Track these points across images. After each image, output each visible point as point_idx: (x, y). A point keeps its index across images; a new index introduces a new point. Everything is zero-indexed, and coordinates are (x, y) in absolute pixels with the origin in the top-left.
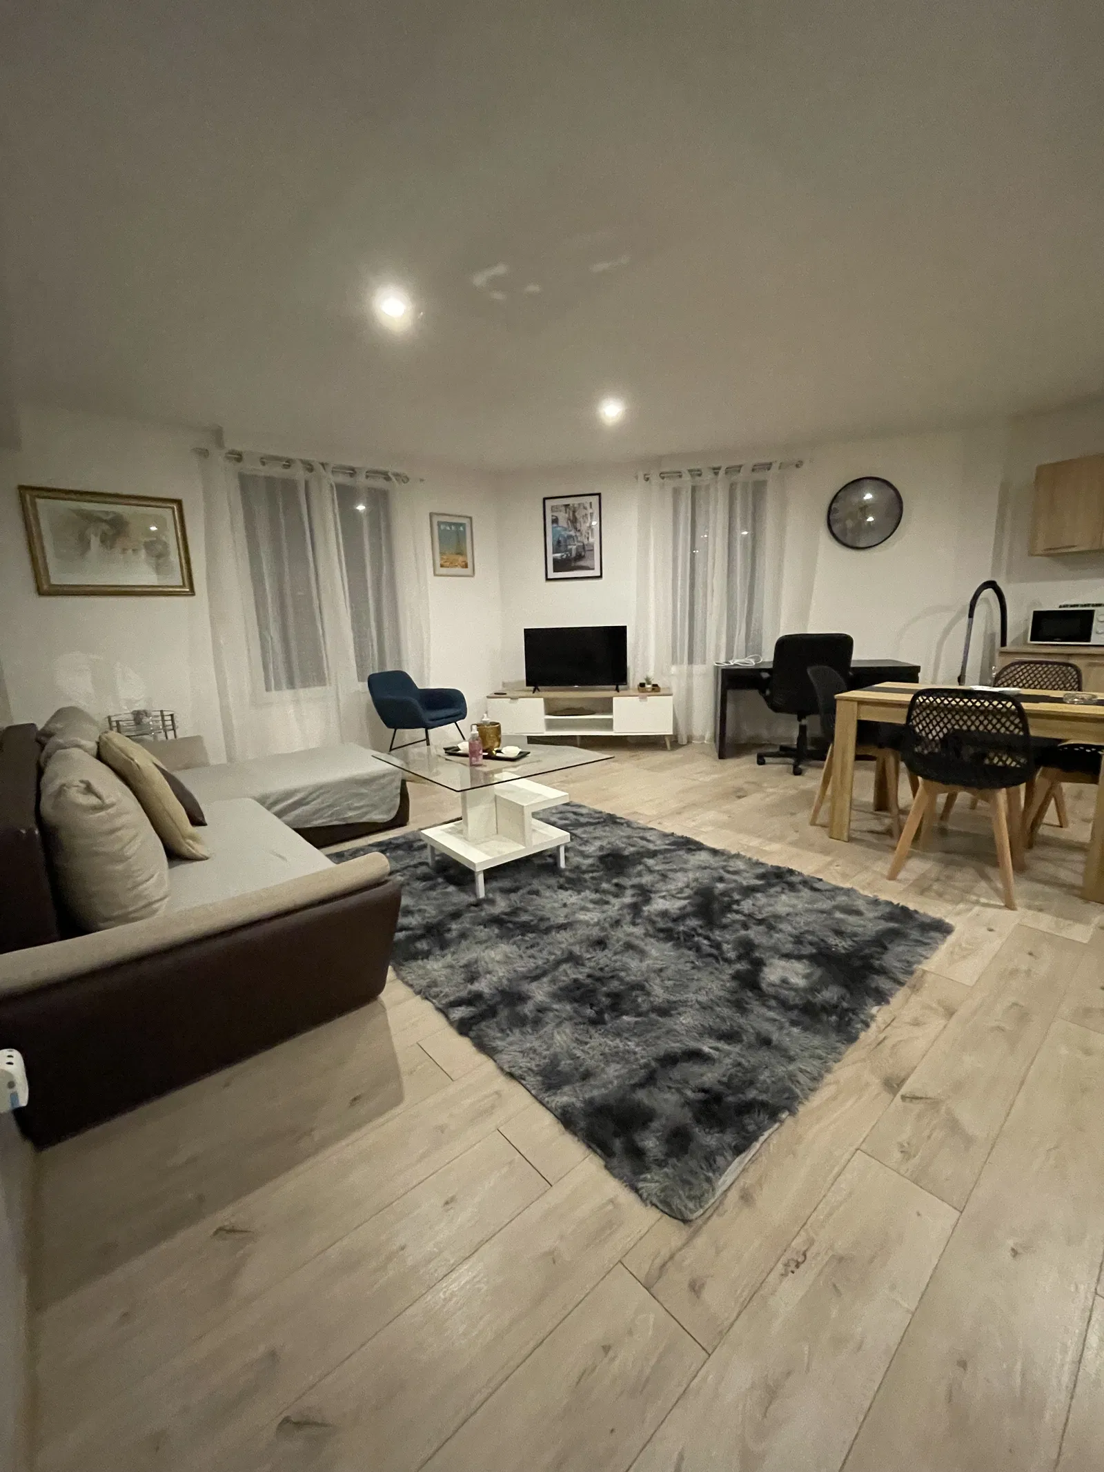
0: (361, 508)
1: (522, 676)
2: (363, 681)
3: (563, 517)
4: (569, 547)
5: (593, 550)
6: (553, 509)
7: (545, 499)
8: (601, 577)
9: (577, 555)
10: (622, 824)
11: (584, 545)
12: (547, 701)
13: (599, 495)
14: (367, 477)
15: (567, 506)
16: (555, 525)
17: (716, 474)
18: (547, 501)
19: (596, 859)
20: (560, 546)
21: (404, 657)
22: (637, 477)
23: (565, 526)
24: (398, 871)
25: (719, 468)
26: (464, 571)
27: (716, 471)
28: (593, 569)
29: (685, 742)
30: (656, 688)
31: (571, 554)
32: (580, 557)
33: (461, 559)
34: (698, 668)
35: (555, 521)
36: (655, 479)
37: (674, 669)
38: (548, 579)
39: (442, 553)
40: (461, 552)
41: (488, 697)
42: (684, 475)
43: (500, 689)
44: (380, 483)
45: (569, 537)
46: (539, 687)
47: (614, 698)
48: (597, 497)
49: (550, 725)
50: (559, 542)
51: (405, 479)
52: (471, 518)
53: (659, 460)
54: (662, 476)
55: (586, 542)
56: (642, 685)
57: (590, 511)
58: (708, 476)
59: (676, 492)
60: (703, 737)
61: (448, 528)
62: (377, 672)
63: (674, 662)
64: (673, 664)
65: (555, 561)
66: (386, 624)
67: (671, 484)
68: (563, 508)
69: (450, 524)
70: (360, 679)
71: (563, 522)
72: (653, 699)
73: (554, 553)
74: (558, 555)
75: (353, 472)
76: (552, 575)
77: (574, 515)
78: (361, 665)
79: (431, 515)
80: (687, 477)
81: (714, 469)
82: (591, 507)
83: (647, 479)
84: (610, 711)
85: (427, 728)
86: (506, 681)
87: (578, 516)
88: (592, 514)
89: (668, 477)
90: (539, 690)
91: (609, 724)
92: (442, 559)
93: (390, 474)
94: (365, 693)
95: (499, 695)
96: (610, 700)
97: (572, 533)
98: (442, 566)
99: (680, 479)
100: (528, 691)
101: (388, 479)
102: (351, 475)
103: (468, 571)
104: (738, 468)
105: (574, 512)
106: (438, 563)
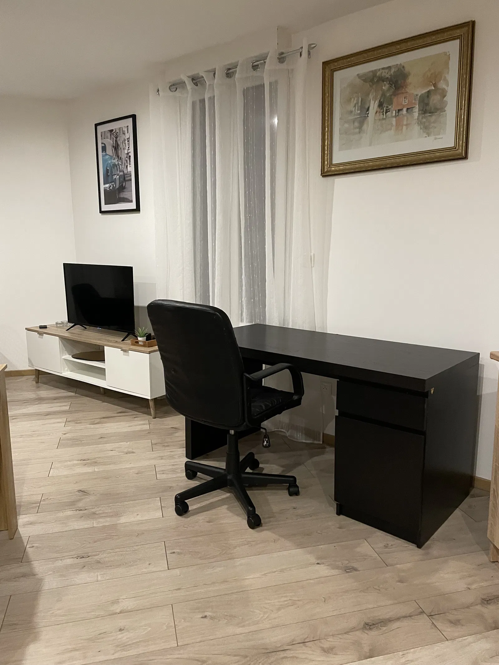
3: (109, 144)
4: (115, 177)
5: (131, 180)
6: (103, 135)
7: (96, 125)
8: (138, 210)
9: (120, 187)
11: (124, 175)
13: (134, 116)
15: (111, 131)
16: (104, 153)
18: (98, 128)
20: (108, 176)
23: (111, 154)
28: (131, 201)
31: (116, 185)
32: (122, 188)
35: (104, 149)
38: (101, 212)
45: (115, 165)
47: (104, 346)
48: (132, 119)
50: (107, 171)
55: (125, 171)
65: (106, 193)
68: (109, 134)
71: (109, 149)
73: (104, 184)
74: (107, 185)
76: (104, 207)
77: (116, 141)
82: (127, 132)
87: (119, 143)
88: (128, 140)
97: (115, 161)
105: (116, 138)
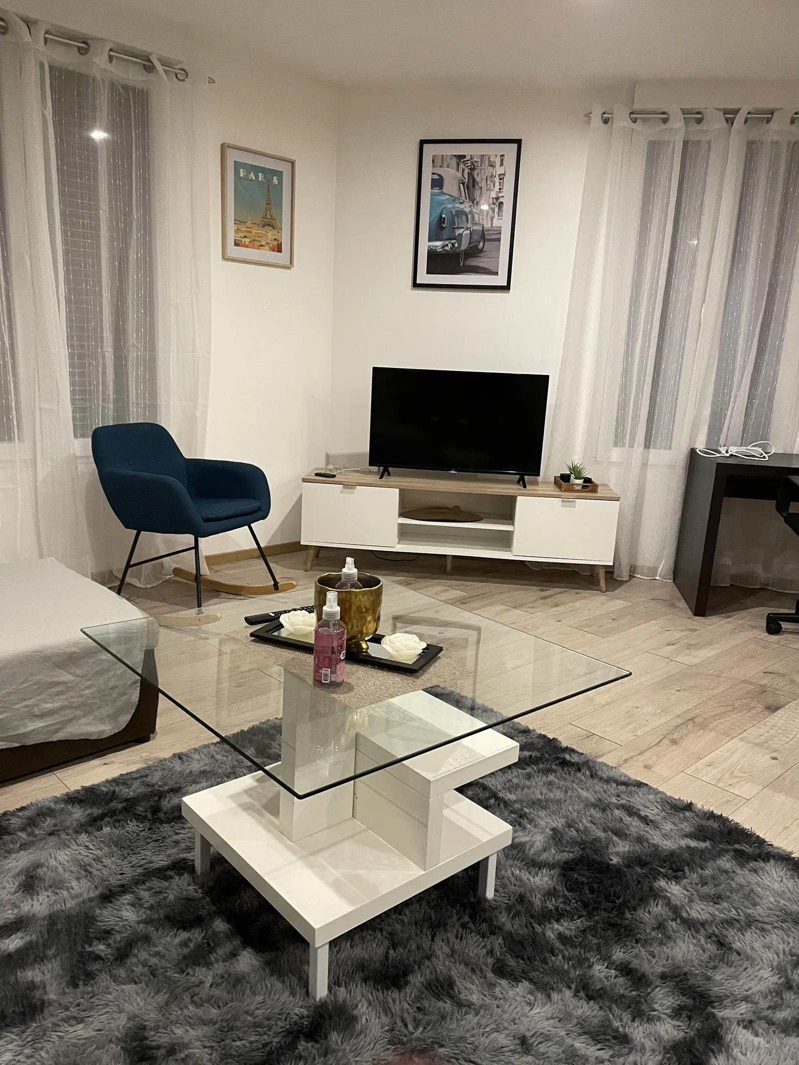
0: (98, 135)
1: (364, 446)
2: (83, 436)
3: (451, 175)
4: (458, 232)
5: (499, 240)
7: (423, 142)
8: (507, 288)
9: (469, 247)
10: (578, 767)
11: (483, 231)
12: (404, 495)
13: (519, 142)
14: (111, 58)
15: (461, 157)
16: (436, 190)
17: (730, 122)
18: (426, 146)
19: (555, 872)
20: (442, 228)
21: (162, 401)
22: (588, 116)
23: (455, 193)
24: (124, 889)
25: (736, 112)
26: (274, 257)
27: (730, 115)
28: (496, 274)
29: (625, 576)
30: (589, 486)
31: (460, 245)
32: (474, 251)
33: (271, 234)
34: (656, 456)
35: (438, 183)
36: (621, 122)
37: (616, 454)
38: (416, 285)
39: (238, 222)
40: (271, 223)
41: (304, 480)
42: (672, 118)
43: (321, 466)
44: (134, 76)
45: (460, 213)
46: (390, 469)
47: (519, 498)
48: (515, 146)
49: (404, 533)
50: (441, 220)
51: (182, 74)
52: (293, 163)
53: (631, 87)
54: (634, 116)
55: (487, 225)
56: (565, 478)
57: (499, 170)
58: (716, 123)
59: (654, 150)
60: (654, 571)
61: (252, 176)
62: (111, 424)
63: (618, 441)
64: (616, 445)
65: (432, 255)
66: (132, 337)
67: (646, 132)
68: (454, 162)
69: (257, 169)
70: (78, 432)
71: (451, 187)
72: (584, 506)
73: (431, 240)
74: (438, 243)
75: (84, 45)
76: (424, 277)
77: (471, 175)
78: (81, 410)
79: (223, 147)
80: (677, 123)
81: (726, 112)
82: (502, 164)
83: (606, 121)
84: (509, 517)
85: (199, 534)
86: (331, 453)
87: (478, 179)
88: (502, 177)
89: (644, 120)
90: (389, 474)
91: (505, 540)
92: (237, 231)
93: (154, 60)
94: (87, 457)
95: (325, 476)
96: (511, 502)
97: (466, 207)
98: (237, 244)
99: (663, 127)
100: (370, 473)
101: (149, 68)
102: (83, 51)
103: (282, 258)
104: (768, 115)
105: (472, 170)
106: (231, 237)
